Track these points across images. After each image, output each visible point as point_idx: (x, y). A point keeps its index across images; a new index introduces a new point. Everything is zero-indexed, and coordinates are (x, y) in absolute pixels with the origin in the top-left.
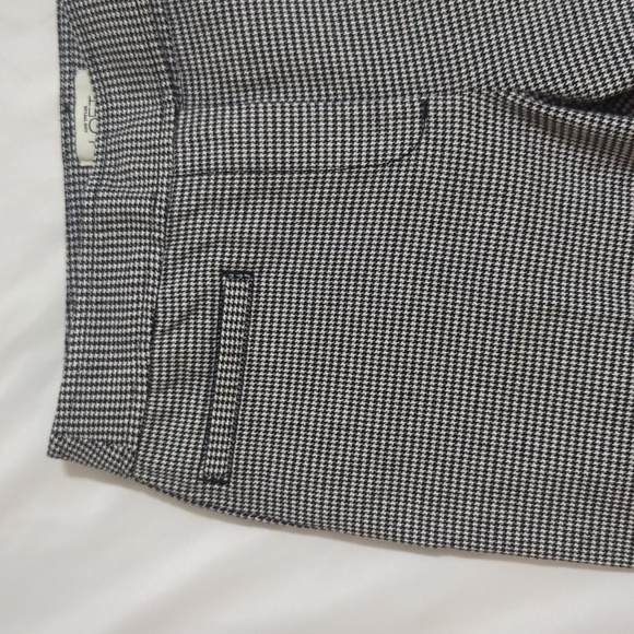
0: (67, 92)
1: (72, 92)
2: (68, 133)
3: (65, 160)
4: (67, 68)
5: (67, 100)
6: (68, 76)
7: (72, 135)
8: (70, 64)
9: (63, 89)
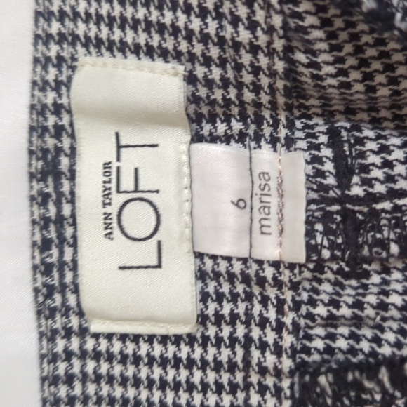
0: (51, 120)
1: (65, 120)
2: (52, 234)
3: (44, 312)
4: (54, 50)
5: (50, 142)
6: (52, 72)
7: (62, 239)
8: (62, 38)
9: (38, 110)
